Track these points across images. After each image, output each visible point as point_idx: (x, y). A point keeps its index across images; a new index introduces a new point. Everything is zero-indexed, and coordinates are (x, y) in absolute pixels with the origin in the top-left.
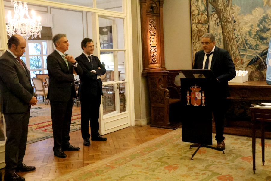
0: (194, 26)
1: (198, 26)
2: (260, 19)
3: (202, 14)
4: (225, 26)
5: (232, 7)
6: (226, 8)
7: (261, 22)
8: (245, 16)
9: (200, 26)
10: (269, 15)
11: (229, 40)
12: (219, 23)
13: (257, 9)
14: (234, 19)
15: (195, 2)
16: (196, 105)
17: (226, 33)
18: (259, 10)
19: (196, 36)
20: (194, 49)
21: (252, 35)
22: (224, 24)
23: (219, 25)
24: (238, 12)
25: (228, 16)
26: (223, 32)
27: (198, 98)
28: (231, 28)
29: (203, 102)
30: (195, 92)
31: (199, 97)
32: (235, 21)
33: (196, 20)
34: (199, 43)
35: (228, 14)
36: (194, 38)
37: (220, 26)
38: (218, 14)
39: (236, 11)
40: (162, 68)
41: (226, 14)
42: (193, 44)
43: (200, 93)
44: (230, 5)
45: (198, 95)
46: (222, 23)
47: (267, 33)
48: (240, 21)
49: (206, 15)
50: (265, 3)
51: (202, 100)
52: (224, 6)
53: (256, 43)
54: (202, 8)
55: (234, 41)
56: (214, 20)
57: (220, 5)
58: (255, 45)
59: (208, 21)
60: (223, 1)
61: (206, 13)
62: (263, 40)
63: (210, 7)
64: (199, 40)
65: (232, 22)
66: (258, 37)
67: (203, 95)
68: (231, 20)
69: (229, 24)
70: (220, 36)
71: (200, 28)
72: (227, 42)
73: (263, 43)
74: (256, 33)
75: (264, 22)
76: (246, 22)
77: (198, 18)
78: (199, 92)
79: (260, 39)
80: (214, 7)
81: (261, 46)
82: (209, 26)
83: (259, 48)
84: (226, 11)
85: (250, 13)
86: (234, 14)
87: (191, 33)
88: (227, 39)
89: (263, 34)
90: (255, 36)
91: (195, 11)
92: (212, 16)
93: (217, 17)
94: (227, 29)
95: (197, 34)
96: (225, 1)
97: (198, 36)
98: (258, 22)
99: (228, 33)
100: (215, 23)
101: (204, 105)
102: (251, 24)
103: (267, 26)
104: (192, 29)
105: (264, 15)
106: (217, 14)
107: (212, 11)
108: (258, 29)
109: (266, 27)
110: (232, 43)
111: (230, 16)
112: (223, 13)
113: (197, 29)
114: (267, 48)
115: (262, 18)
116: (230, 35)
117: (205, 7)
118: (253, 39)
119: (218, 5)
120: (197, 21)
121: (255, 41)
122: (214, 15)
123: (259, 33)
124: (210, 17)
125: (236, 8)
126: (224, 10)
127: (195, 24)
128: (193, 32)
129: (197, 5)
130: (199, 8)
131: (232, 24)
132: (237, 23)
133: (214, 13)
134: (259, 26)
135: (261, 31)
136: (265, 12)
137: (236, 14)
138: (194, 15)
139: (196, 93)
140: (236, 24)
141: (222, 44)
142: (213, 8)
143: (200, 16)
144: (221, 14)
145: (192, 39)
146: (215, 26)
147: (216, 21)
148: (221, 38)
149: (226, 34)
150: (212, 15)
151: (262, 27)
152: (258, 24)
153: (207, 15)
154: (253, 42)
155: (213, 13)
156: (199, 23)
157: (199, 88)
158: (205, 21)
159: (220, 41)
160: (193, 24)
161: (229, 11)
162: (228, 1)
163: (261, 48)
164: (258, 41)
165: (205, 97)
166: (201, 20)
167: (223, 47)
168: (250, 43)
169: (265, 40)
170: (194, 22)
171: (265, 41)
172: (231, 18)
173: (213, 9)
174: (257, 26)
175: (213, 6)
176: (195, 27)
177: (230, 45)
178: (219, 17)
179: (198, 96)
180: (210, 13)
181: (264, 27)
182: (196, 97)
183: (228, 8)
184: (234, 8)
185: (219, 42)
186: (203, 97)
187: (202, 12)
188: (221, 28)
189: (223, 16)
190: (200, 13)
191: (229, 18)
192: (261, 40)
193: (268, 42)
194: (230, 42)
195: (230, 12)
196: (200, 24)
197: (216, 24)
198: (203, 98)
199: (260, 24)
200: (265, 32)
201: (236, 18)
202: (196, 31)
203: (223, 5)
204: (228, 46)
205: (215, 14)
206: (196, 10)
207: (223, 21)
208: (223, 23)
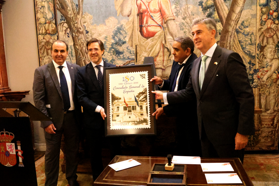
0: (41, 37)
1: (45, 38)
2: (114, 30)
3: (50, 23)
4: (77, 37)
5: (83, 16)
6: (77, 16)
7: (115, 34)
8: (98, 26)
9: (47, 37)
10: (123, 26)
11: (81, 54)
12: (69, 34)
13: (110, 18)
14: (86, 29)
15: (41, 8)
16: (8, 165)
17: (78, 45)
18: (112, 20)
19: (44, 50)
20: (42, 65)
21: (107, 48)
22: (75, 35)
23: (69, 36)
24: (90, 22)
25: (79, 26)
26: (74, 44)
27: (11, 153)
28: (84, 39)
29: (21, 160)
30: (5, 142)
31: (12, 150)
32: (87, 32)
33: (42, 30)
34: (47, 57)
35: (79, 23)
36: (42, 51)
37: (71, 37)
38: (68, 23)
39: (89, 21)
40: (3, 89)
41: (76, 23)
42: (40, 59)
43: (13, 144)
44: (81, 13)
45: (10, 147)
46: (72, 34)
47: (122, 46)
48: (93, 32)
49: (54, 23)
50: (118, 12)
51: (17, 156)
52: (75, 14)
53: (112, 58)
54: (50, 15)
55: (87, 55)
56: (64, 30)
57: (70, 13)
58: (111, 60)
59: (57, 32)
60: (73, 8)
61: (54, 22)
62: (119, 55)
63: (59, 14)
64: (48, 54)
65: (85, 32)
66: (113, 51)
67: (19, 148)
68: (83, 31)
69: (81, 35)
70: (72, 50)
71: (48, 40)
72: (79, 56)
73: (119, 57)
74: (111, 47)
75: (119, 34)
76: (100, 33)
77: (45, 27)
78: (12, 142)
79: (116, 53)
80: (63, 15)
81: (117, 61)
82: (58, 36)
83: (116, 63)
84: (76, 20)
85: (104, 22)
86: (86, 23)
87: (38, 45)
88: (80, 53)
89: (119, 48)
90: (110, 49)
91: (41, 19)
92: (61, 25)
93: (67, 27)
94: (79, 41)
95: (45, 47)
96: (75, 9)
97: (46, 50)
98: (112, 34)
99: (80, 45)
100: (65, 33)
101: (23, 166)
102: (105, 36)
103: (123, 38)
104: (39, 41)
105: (119, 25)
106: (66, 23)
107: (61, 20)
108: (113, 41)
109: (121, 39)
110: (85, 58)
111: (82, 26)
112: (74, 21)
113: (44, 40)
114: (124, 63)
115: (116, 30)
116: (82, 47)
117: (53, 15)
118: (108, 53)
119: (68, 13)
120: (44, 31)
121: (111, 55)
122: (63, 25)
123: (114, 47)
124: (59, 26)
125: (88, 17)
126: (75, 19)
127: (42, 34)
128: (40, 44)
129: (44, 11)
130: (46, 15)
131: (84, 35)
132: (89, 34)
133: (63, 21)
134: (114, 38)
135: (116, 44)
136: (119, 22)
137: (88, 24)
138: (40, 24)
139: (7, 144)
140: (89, 36)
141: (74, 58)
142: (61, 15)
143: (47, 24)
144: (72, 23)
145: (40, 53)
146: (65, 37)
147: (66, 31)
148: (73, 51)
149: (77, 47)
150: (61, 23)
151: (118, 40)
152: (112, 36)
153: (56, 24)
154: (109, 56)
155: (61, 22)
156: (46, 33)
157: (11, 134)
158: (53, 30)
159: (72, 56)
160: (39, 34)
161: (80, 19)
162: (78, 8)
163: (118, 64)
164: (114, 56)
165: (22, 152)
166: (48, 30)
167: (76, 62)
168: (105, 58)
169: (121, 54)
170: (41, 32)
171: (121, 56)
172: (83, 28)
173: (62, 17)
174: (112, 38)
175: (61, 13)
176: (42, 39)
177: (83, 59)
178: (70, 27)
179: (10, 149)
180: (59, 22)
181: (120, 40)
182: (8, 152)
183: (78, 16)
184: (85, 17)
185: (70, 57)
186: (19, 151)
187: (50, 21)
188: (72, 39)
189: (74, 25)
190: (47, 21)
191: (80, 28)
192: (117, 55)
193: (124, 56)
194: (83, 56)
195: (82, 21)
196: (47, 35)
197: (66, 35)
198: (20, 153)
199: (115, 35)
200: (121, 46)
201: (89, 28)
202: (43, 44)
203: (73, 12)
204: (81, 61)
205: (64, 23)
206: (43, 18)
207: (73, 31)
208: (74, 33)
